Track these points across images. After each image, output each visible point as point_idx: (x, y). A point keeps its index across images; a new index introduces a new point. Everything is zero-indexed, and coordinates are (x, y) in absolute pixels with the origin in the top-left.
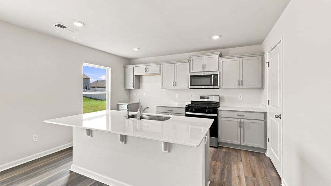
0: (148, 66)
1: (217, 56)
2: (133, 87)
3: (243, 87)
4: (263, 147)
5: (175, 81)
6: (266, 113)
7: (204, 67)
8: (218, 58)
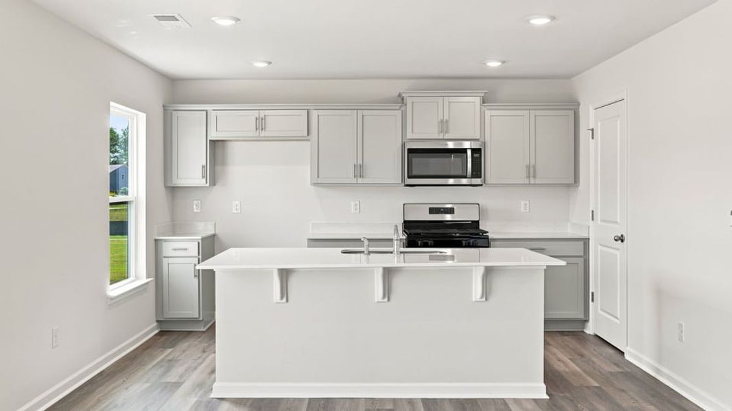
0: (267, 113)
1: (478, 100)
2: (204, 180)
3: (538, 181)
4: (581, 316)
5: (360, 162)
6: (586, 239)
7: (444, 125)
8: (481, 105)
